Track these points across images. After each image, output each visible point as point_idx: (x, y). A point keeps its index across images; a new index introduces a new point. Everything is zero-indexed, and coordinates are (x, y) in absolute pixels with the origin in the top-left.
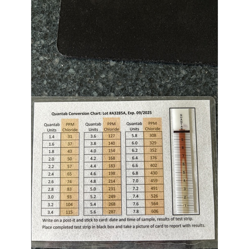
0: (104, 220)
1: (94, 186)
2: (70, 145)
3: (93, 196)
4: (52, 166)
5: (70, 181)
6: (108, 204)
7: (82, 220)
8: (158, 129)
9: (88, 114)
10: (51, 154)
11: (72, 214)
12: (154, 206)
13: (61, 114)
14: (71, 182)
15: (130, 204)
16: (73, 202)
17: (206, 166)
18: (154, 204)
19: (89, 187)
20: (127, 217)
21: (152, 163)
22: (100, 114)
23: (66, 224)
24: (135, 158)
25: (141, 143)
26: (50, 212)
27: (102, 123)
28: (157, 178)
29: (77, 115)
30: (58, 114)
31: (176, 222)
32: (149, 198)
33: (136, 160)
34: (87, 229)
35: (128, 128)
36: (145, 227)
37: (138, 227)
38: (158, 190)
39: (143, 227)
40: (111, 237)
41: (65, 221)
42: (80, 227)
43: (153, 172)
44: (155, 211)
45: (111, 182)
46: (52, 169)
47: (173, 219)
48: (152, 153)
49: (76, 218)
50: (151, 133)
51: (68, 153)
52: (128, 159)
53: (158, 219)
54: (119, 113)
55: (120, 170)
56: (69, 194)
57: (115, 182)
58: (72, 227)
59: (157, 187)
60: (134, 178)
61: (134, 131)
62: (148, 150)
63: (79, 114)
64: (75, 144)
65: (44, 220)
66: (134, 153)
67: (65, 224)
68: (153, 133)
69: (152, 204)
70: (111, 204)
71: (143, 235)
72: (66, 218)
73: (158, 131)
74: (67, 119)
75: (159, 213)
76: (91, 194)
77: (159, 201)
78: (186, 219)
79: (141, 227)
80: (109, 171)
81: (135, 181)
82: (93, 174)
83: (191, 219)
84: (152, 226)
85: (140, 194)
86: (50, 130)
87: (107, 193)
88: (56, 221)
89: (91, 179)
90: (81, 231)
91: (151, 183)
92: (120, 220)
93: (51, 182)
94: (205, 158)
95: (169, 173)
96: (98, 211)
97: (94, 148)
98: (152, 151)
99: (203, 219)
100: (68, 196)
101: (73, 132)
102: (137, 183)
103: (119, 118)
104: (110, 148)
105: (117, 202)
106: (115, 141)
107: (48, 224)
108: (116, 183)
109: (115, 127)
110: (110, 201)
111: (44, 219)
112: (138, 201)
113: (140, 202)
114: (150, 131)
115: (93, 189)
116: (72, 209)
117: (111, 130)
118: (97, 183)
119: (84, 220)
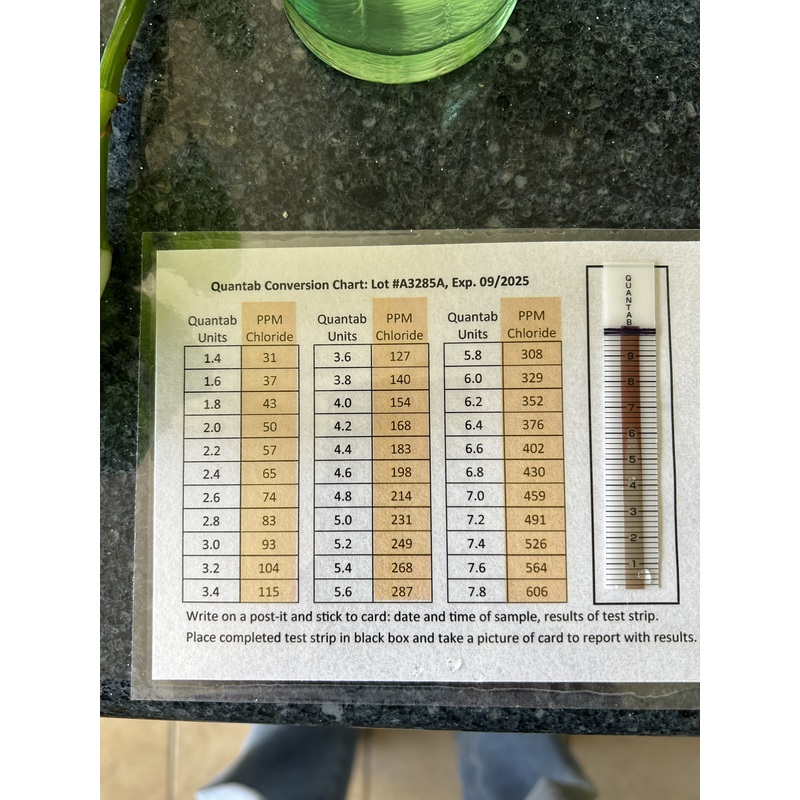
0: (378, 617)
1: (348, 512)
2: (271, 383)
3: (344, 543)
4: (213, 450)
5: (269, 496)
6: (390, 568)
7: (308, 617)
8: (550, 334)
9: (324, 285)
10: (209, 412)
11: (278, 599)
12: (533, 575)
13: (242, 286)
14: (274, 499)
15: (459, 567)
16: (281, 561)
18: (535, 568)
19: (330, 513)
20: (449, 609)
21: (530, 441)
22: (362, 288)
23: (259, 628)
24: (474, 426)
25: (492, 378)
26: (211, 592)
27: (368, 313)
28: (545, 488)
29: (290, 288)
30: (232, 287)
31: (603, 627)
32: (520, 548)
33: (478, 432)
34: (325, 645)
35: (451, 332)
36: (506, 639)
37: (482, 639)
38: (547, 527)
39: (498, 640)
40: (398, 669)
41: (254, 618)
42: (302, 638)
43: (531, 471)
44: (537, 590)
45: (398, 497)
46: (213, 458)
47: (593, 617)
48: (529, 408)
49: (290, 610)
50: (526, 346)
51: (265, 410)
52: (452, 430)
53: (548, 617)
54: (425, 283)
55: (427, 463)
56: (269, 537)
57: (410, 498)
58: (277, 638)
59: (543, 516)
60: (470, 487)
61: (473, 340)
62: (515, 399)
63: (297, 286)
64: (286, 380)
65: (191, 616)
66: (471, 408)
67: (256, 629)
68: (535, 347)
69: (529, 570)
70: (397, 568)
71: (498, 664)
72: (260, 609)
73: (550, 339)
74: (261, 304)
75: (551, 597)
76: (336, 535)
77: (548, 560)
78: (634, 617)
79: (493, 639)
80: (392, 464)
81: (474, 496)
82: (343, 473)
83: (650, 618)
84: (529, 639)
85: (492, 538)
86: (207, 337)
87: (388, 534)
88: (228, 617)
89: (335, 489)
90: (306, 650)
91: (524, 502)
92: (428, 618)
93: (211, 498)
95: (582, 474)
96: (357, 591)
97: (347, 395)
98: (530, 403)
99: (691, 618)
100: (265, 543)
101: (280, 343)
102: (481, 503)
103: (424, 300)
104: (396, 395)
105: (417, 563)
106: (410, 371)
107: (202, 627)
108: (415, 501)
109: (409, 327)
110: (396, 559)
111: (192, 613)
112: (482, 559)
113: (489, 562)
114: (522, 339)
115: (342, 519)
116: (278, 583)
117: (397, 337)
118: (356, 501)
119: (314, 616)
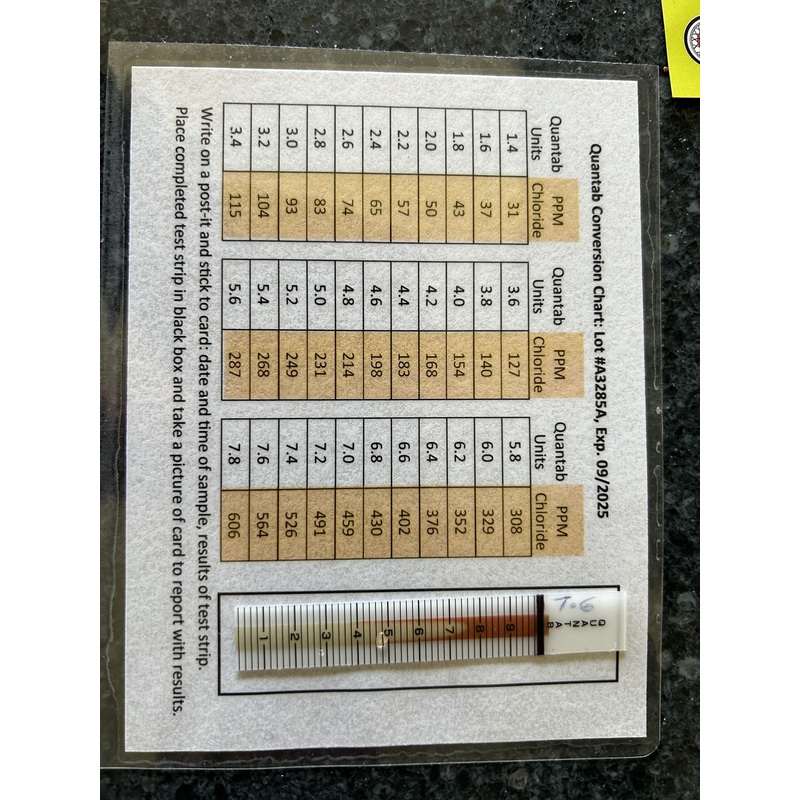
0: (204, 335)
1: (330, 301)
2: (484, 210)
3: (293, 296)
5: (350, 208)
6: (264, 351)
7: (204, 252)
8: (541, 542)
9: (598, 276)
10: (450, 139)
11: (227, 217)
12: (254, 521)
13: (597, 180)
14: (345, 213)
15: (264, 433)
16: (272, 221)
17: (402, 720)
18: (262, 523)
19: (328, 281)
20: (215, 421)
21: (414, 518)
22: (596, 320)
23: (192, 195)
24: (432, 452)
25: (488, 474)
26: (236, 136)
27: (565, 328)
28: (358, 535)
29: (594, 236)
30: (595, 168)
31: (191, 604)
32: (285, 506)
33: (424, 456)
34: (171, 271)
35: (544, 426)
36: (177, 487)
37: (177, 460)
38: (312, 538)
39: (177, 479)
40: (142, 359)
41: (205, 189)
42: (179, 244)
43: (378, 519)
44: (236, 526)
45: (347, 361)
46: (395, 142)
47: (203, 593)
48: (452, 518)
49: (214, 230)
50: (526, 516)
51: (451, 203)
52: (427, 426)
53: (203, 539)
54: (601, 395)
55: (388, 396)
56: (301, 206)
57: (346, 375)
58: (180, 214)
59: (324, 533)
60: (358, 446)
61: (533, 452)
62: (463, 501)
63: (597, 243)
64: (487, 229)
66: (452, 449)
67: (192, 190)
68: (526, 525)
69: (261, 516)
70: (263, 359)
71: (147, 478)
72: (215, 195)
73: (535, 543)
74: (577, 201)
75: (227, 543)
76: (302, 286)
77: (271, 540)
78: (203, 642)
79: (177, 473)
80: (386, 353)
81: (349, 452)
82: (376, 295)
83: (202, 661)
84: (178, 515)
85: (298, 471)
86: (537, 137)
87: (303, 348)
88: (205, 157)
89: (357, 286)
90: (165, 250)
91: (341, 511)
92: (203, 395)
93: (347, 138)
94: (431, 718)
95: (374, 581)
96: (236, 310)
97: (468, 301)
98: (459, 519)
99: (201, 709)
100: (293, 202)
101: (531, 222)
102: (340, 460)
103: (580, 393)
104: (468, 360)
105: (269, 384)
106: (496, 377)
107: (194, 127)
108: (342, 381)
109: (548, 376)
110: (273, 358)
111: (211, 114)
112: (273, 461)
113: (270, 468)
114: (534, 510)
115: (321, 294)
116: (245, 217)
117: (538, 362)
118: (342, 311)
119: (206, 259)
